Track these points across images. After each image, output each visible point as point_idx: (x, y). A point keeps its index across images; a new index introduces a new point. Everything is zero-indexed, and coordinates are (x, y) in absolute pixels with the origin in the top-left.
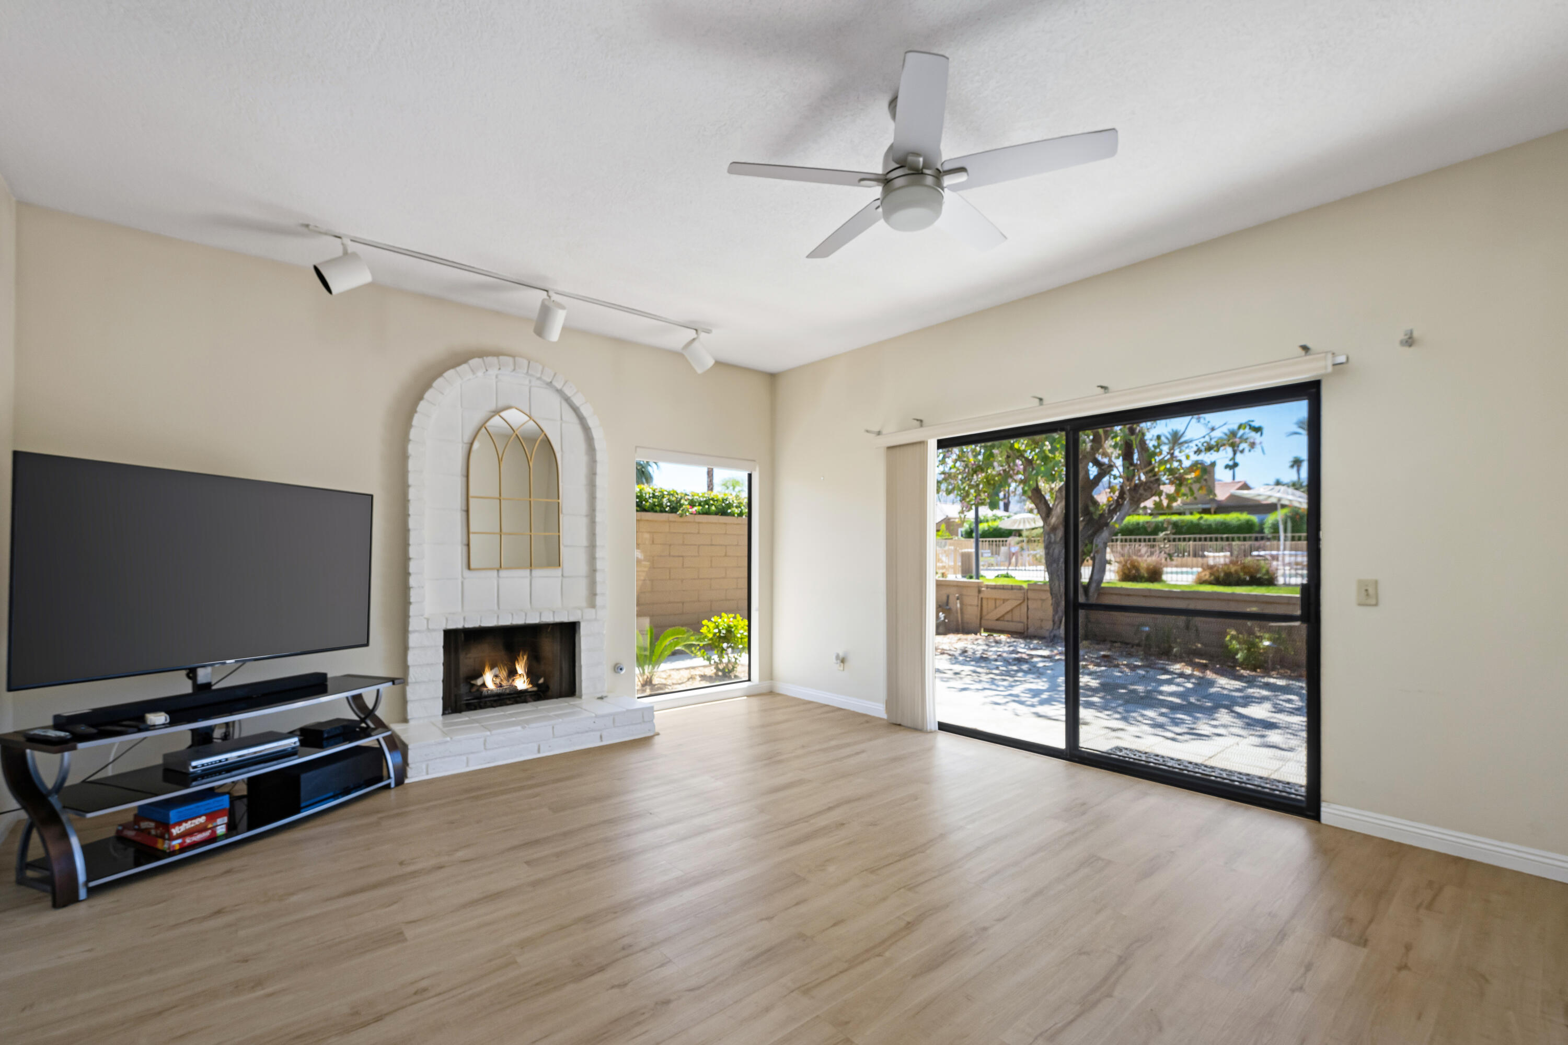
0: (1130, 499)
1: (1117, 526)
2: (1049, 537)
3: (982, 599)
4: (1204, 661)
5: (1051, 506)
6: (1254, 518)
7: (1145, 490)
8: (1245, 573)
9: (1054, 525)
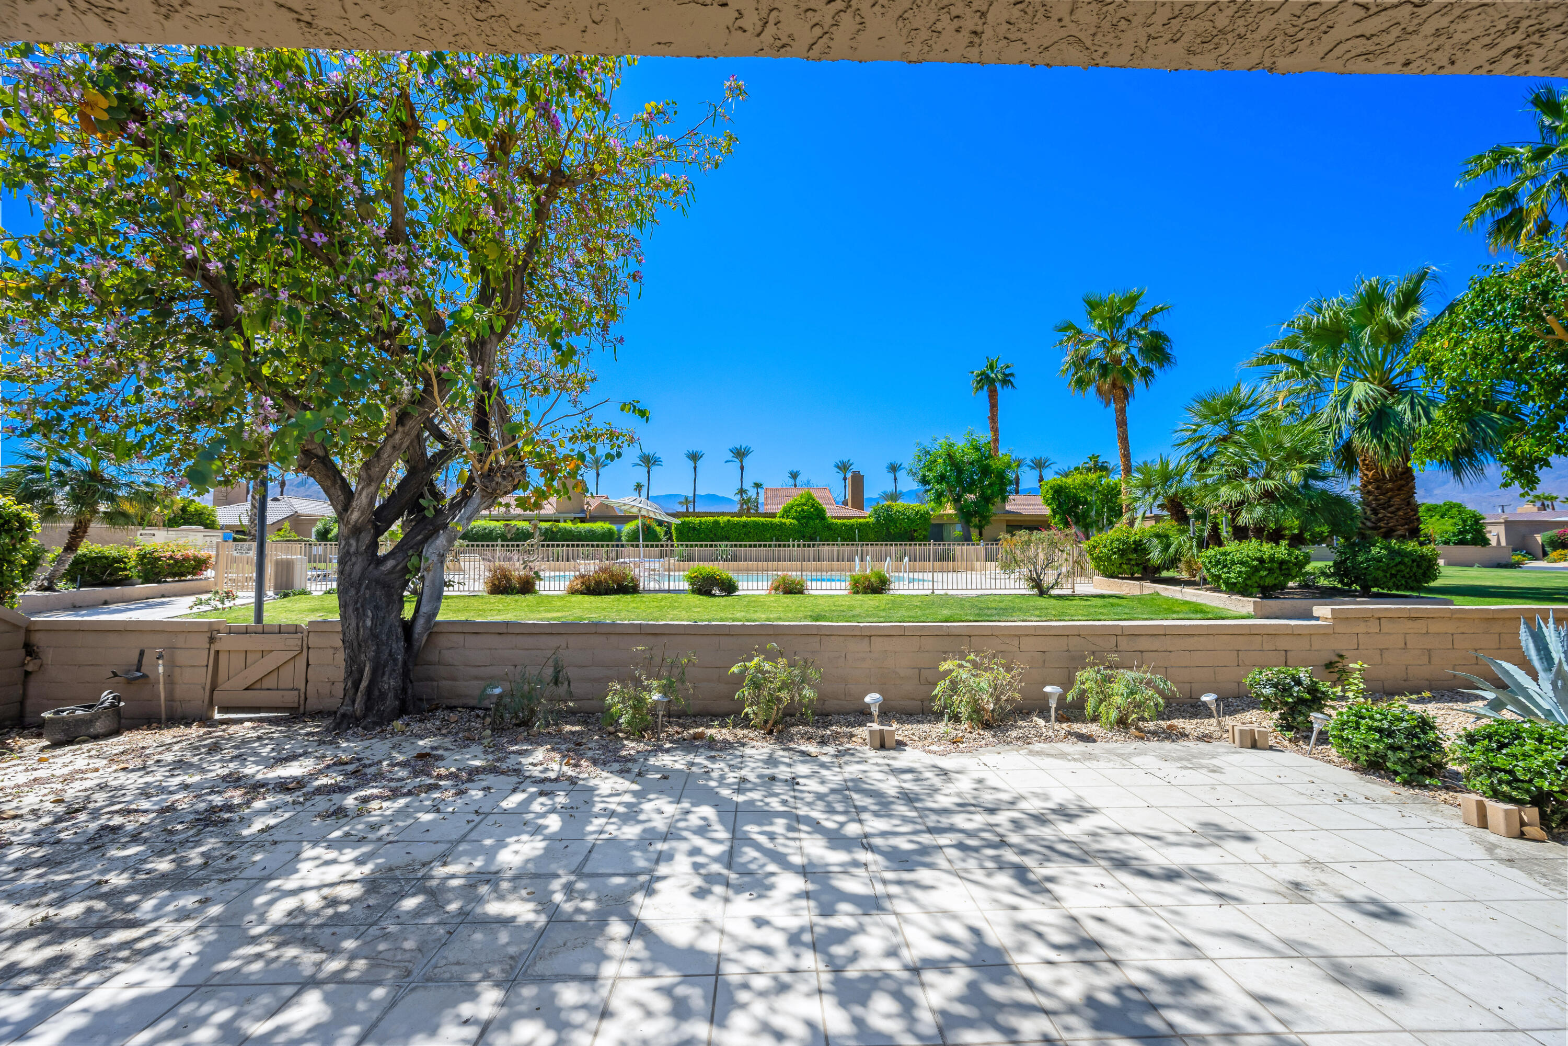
0: (482, 490)
1: (460, 529)
2: (348, 544)
3: (217, 652)
4: (577, 728)
5: (353, 489)
6: (614, 527)
7: (504, 478)
8: (613, 582)
9: (356, 522)
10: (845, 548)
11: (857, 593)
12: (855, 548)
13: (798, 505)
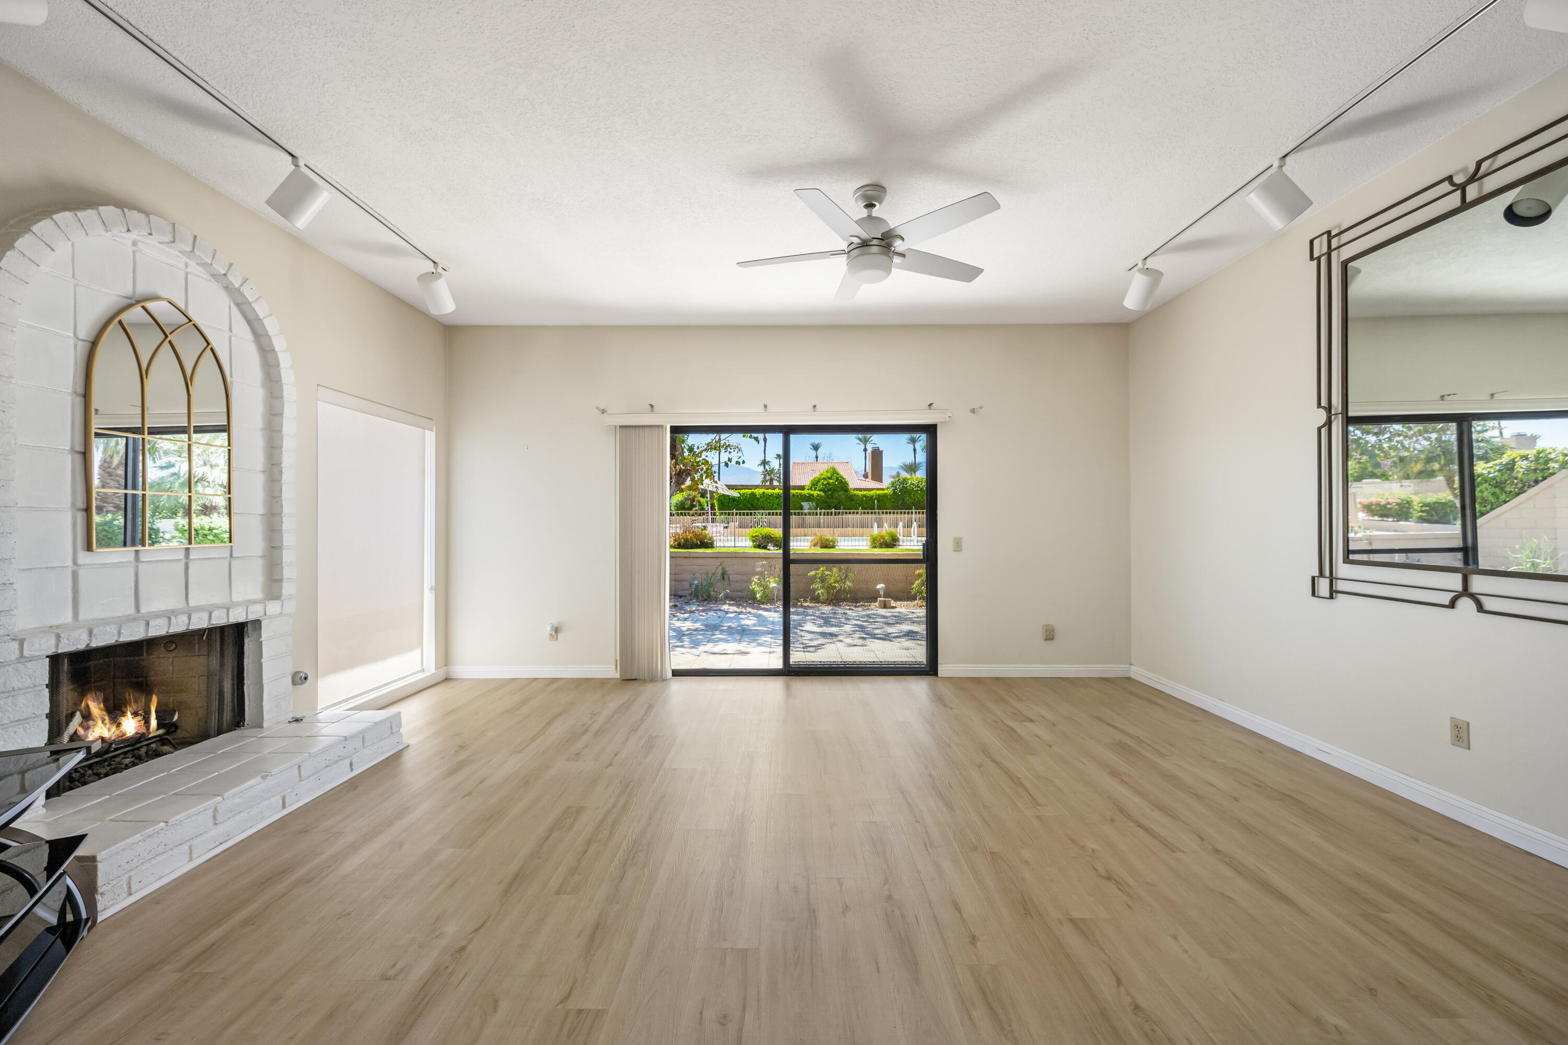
8: (697, 539)
10: (866, 516)
11: (875, 547)
12: (873, 516)
13: (824, 479)
